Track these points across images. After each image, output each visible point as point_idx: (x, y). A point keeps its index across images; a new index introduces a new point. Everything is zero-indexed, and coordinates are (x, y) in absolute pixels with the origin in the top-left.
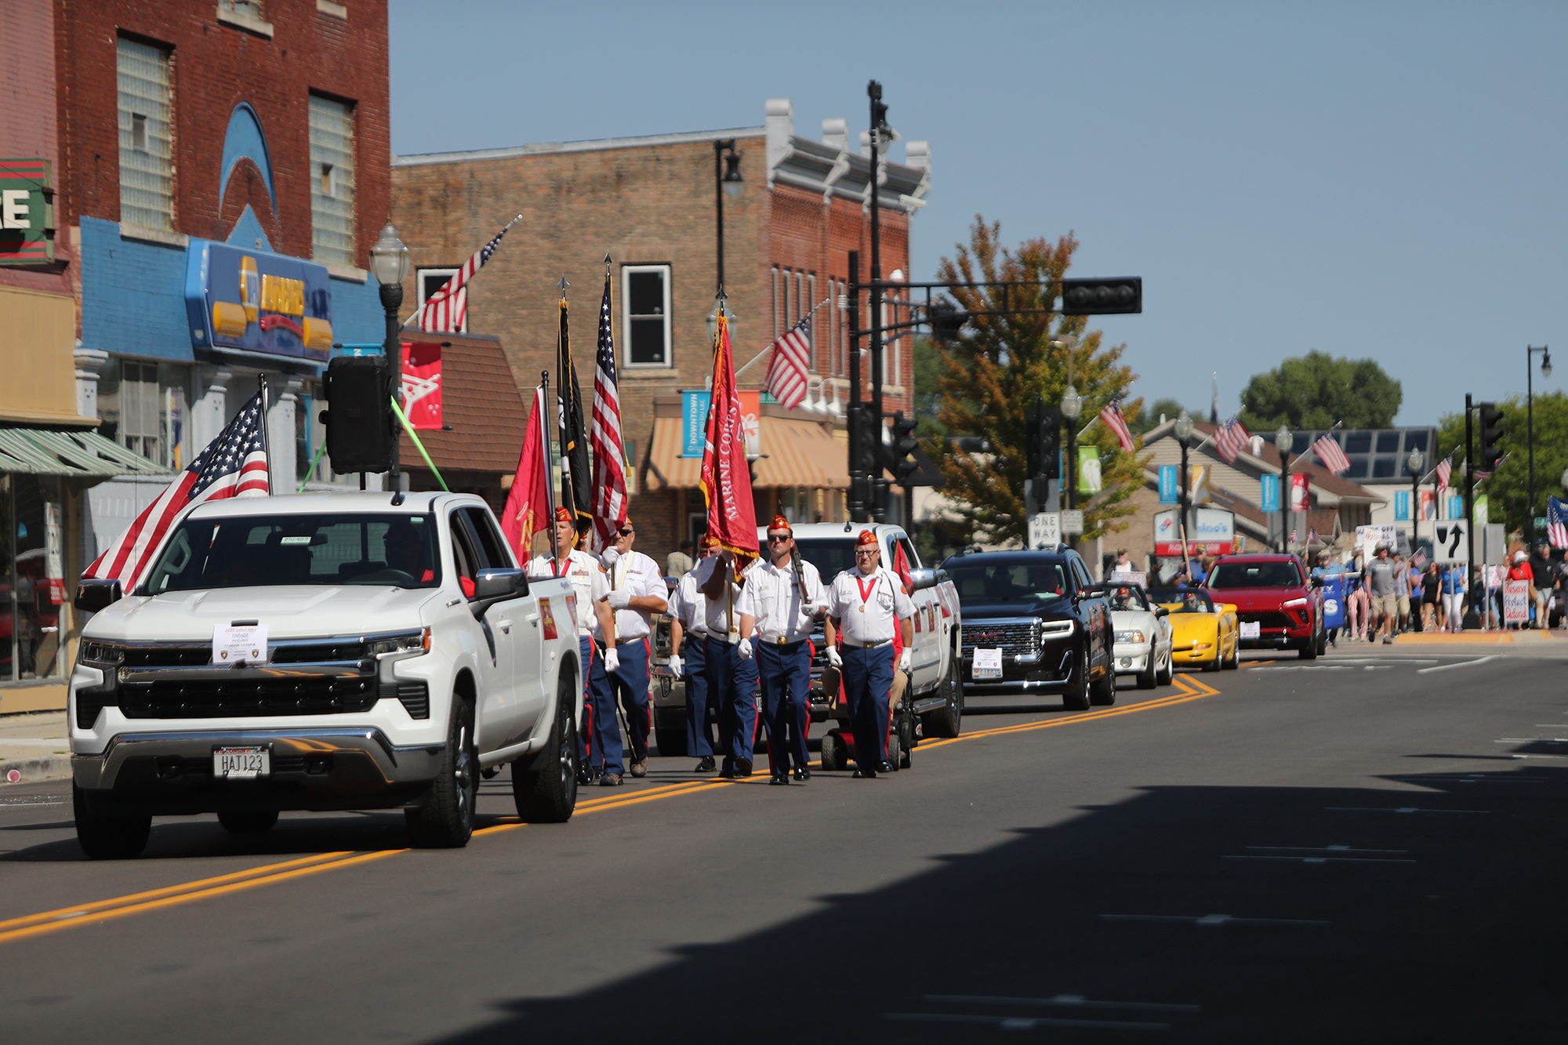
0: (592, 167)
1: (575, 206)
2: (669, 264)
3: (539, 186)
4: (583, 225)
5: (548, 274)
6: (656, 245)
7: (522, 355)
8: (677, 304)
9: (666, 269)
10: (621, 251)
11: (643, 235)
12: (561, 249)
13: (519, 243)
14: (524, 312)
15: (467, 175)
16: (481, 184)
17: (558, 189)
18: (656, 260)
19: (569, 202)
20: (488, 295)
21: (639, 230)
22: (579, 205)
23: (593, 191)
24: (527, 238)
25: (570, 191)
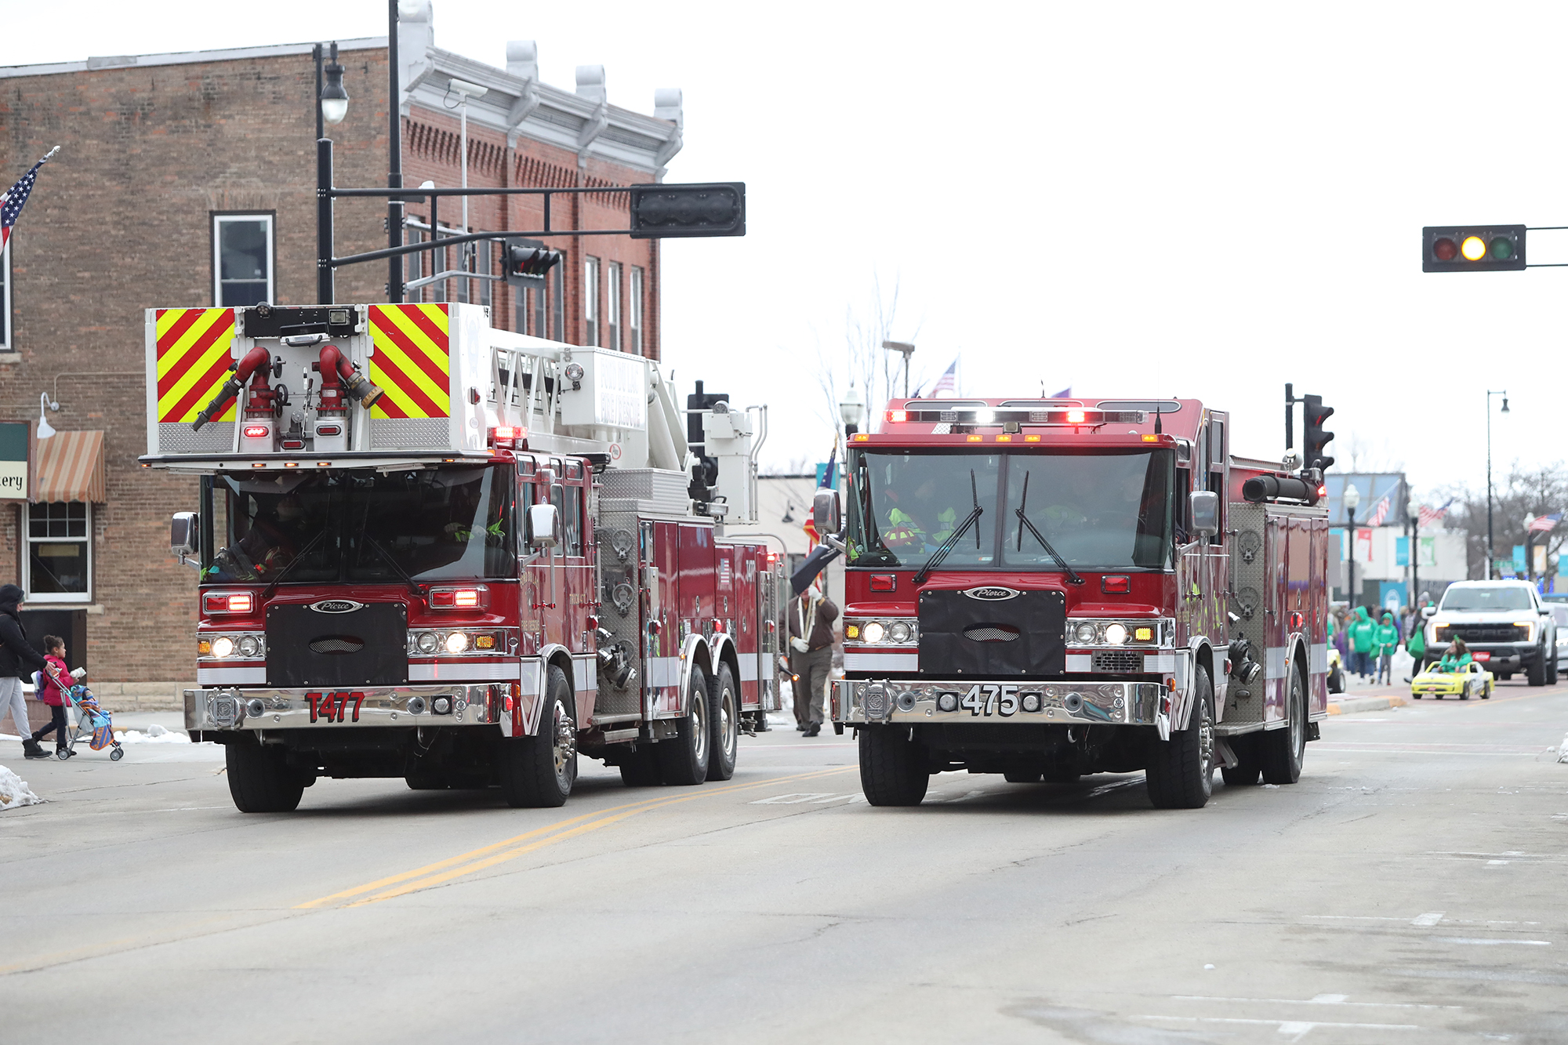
0: (174, 88)
1: (152, 137)
2: (272, 212)
3: (106, 111)
4: (162, 161)
5: (116, 224)
6: (257, 188)
7: (83, 330)
8: (282, 265)
9: (269, 218)
10: (210, 193)
11: (239, 176)
12: (132, 193)
13: (80, 185)
14: (87, 275)
15: (12, 96)
16: (31, 108)
17: (130, 116)
18: (256, 208)
19: (144, 133)
20: (39, 252)
21: (234, 168)
22: (157, 135)
23: (175, 118)
24: (89, 177)
25: (145, 117)
